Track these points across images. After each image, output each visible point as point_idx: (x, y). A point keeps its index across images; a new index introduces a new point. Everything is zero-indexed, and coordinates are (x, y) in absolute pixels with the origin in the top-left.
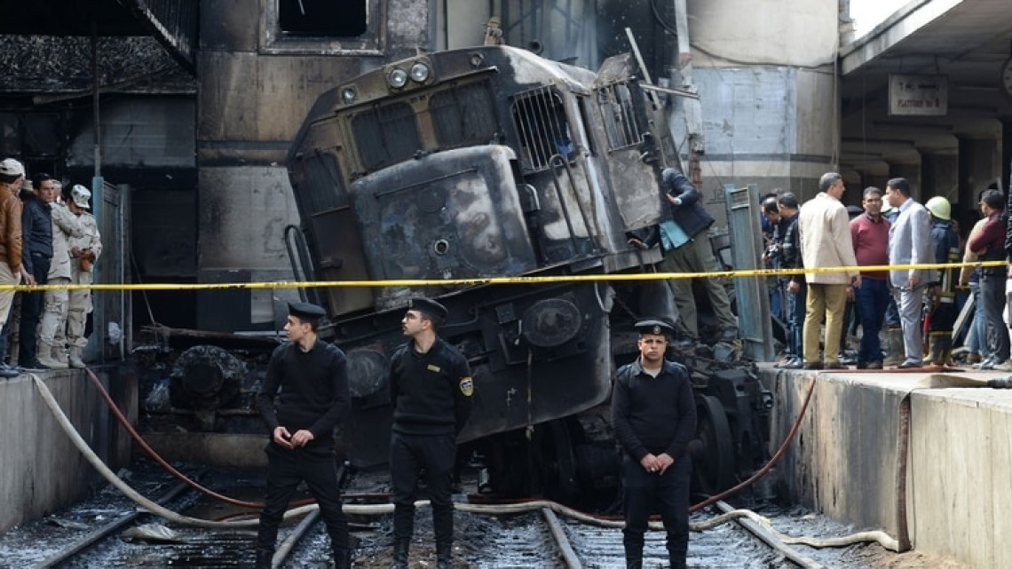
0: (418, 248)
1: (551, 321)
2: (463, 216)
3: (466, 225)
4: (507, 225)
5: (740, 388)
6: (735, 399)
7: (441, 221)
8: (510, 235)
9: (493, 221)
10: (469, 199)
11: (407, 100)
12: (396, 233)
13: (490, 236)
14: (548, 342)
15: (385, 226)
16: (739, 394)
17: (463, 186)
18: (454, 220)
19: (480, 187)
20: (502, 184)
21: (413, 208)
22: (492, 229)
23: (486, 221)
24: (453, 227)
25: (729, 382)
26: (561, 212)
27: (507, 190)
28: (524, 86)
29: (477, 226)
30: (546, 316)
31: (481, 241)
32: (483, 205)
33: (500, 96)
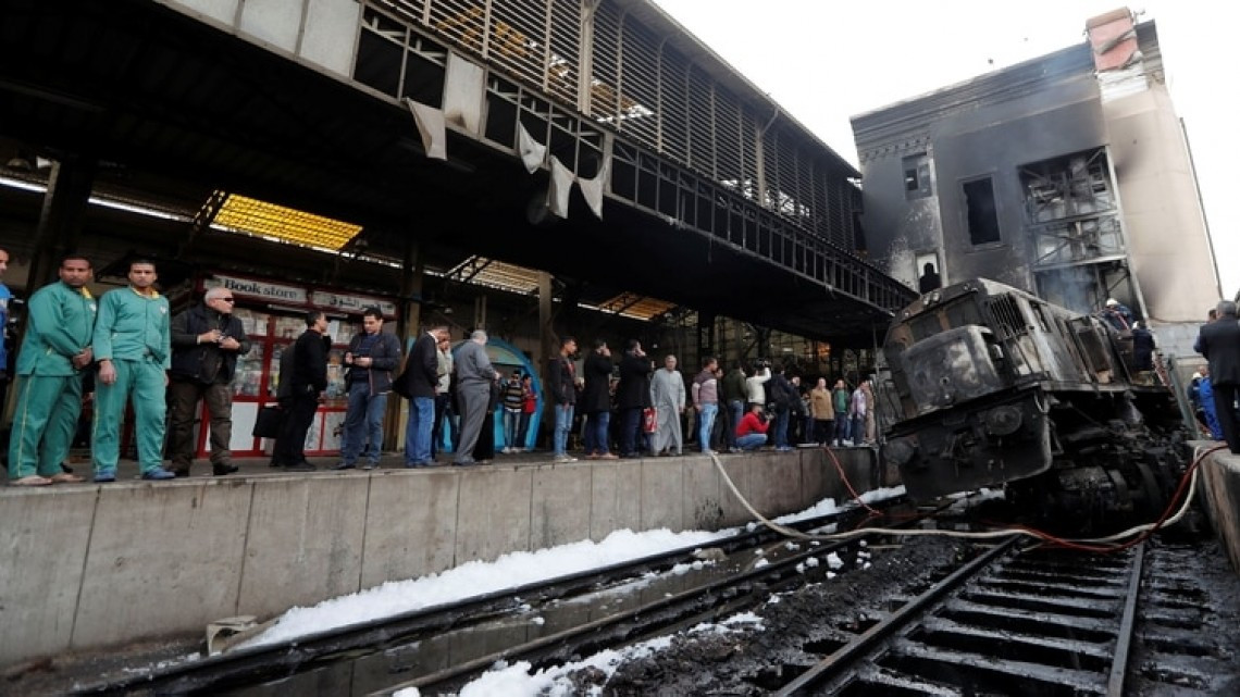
0: (933, 383)
1: (1002, 419)
2: (956, 364)
3: (958, 369)
4: (981, 367)
5: (1162, 460)
6: (1158, 466)
7: (944, 367)
8: (983, 372)
9: (972, 365)
10: (957, 354)
11: (934, 312)
12: (922, 376)
13: (971, 374)
14: (1002, 431)
15: (916, 373)
16: (1161, 464)
17: (954, 348)
18: (950, 366)
19: (963, 347)
20: (976, 345)
21: (928, 363)
22: (972, 370)
23: (969, 366)
24: (950, 370)
25: (1153, 456)
26: (1023, 360)
27: (979, 348)
28: (992, 297)
29: (964, 369)
30: (999, 416)
31: (967, 376)
32: (966, 357)
33: (981, 303)
